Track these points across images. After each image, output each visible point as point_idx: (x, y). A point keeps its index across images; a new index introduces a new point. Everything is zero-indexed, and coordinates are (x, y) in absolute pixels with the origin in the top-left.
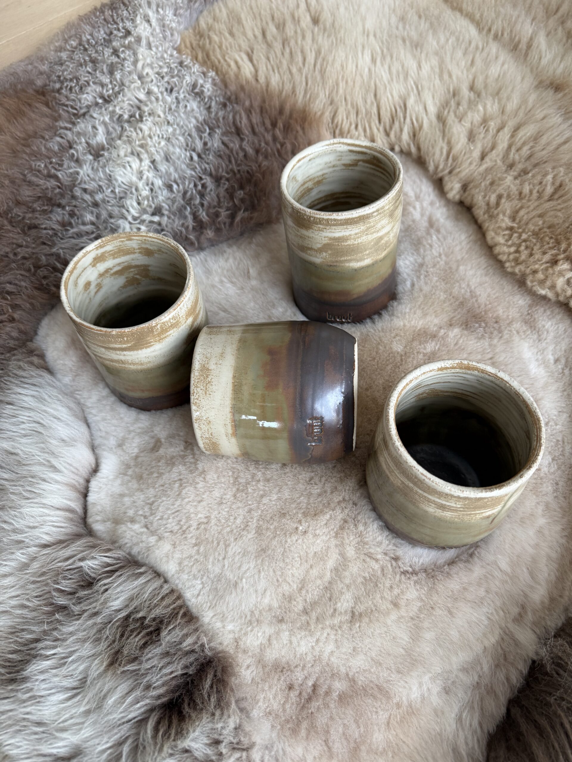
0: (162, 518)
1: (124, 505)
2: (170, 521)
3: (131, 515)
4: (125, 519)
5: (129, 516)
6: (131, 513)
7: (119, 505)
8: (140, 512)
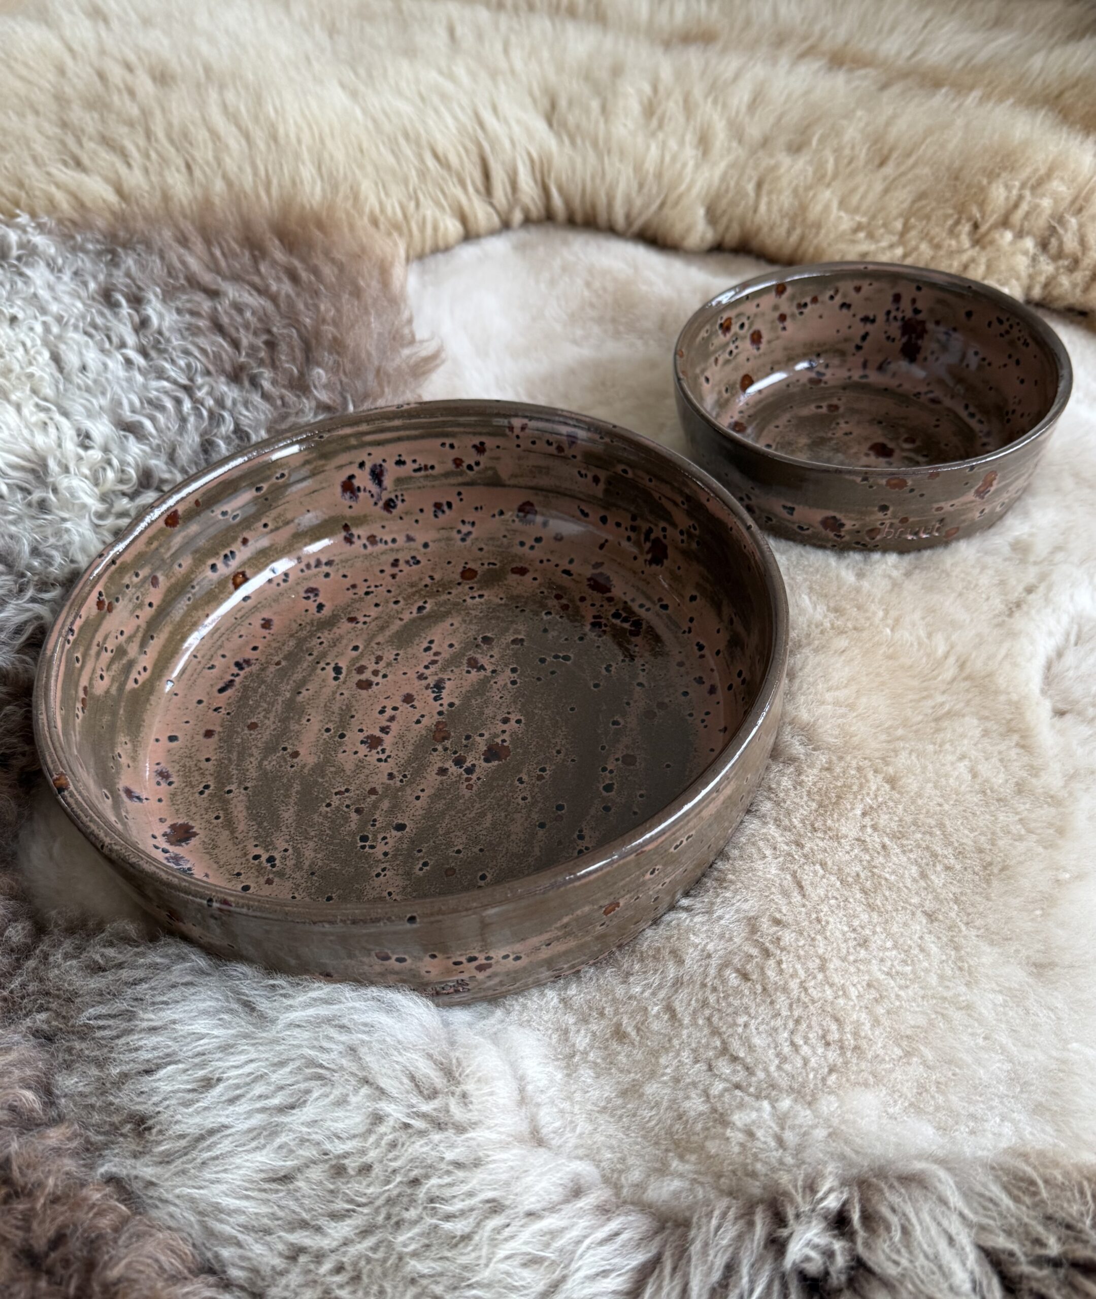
0: (784, 1059)
1: (657, 1104)
2: (805, 1050)
3: (704, 1108)
4: (699, 1126)
5: (701, 1114)
6: (695, 1105)
7: (647, 1114)
8: (718, 1087)
